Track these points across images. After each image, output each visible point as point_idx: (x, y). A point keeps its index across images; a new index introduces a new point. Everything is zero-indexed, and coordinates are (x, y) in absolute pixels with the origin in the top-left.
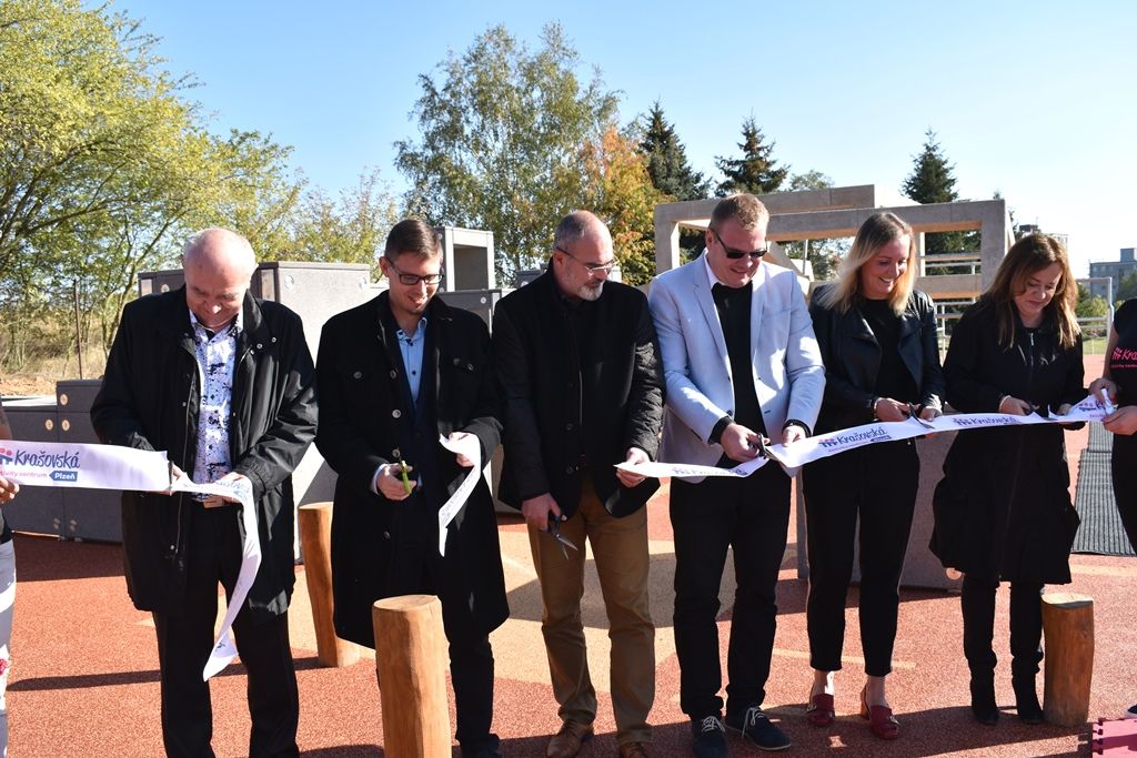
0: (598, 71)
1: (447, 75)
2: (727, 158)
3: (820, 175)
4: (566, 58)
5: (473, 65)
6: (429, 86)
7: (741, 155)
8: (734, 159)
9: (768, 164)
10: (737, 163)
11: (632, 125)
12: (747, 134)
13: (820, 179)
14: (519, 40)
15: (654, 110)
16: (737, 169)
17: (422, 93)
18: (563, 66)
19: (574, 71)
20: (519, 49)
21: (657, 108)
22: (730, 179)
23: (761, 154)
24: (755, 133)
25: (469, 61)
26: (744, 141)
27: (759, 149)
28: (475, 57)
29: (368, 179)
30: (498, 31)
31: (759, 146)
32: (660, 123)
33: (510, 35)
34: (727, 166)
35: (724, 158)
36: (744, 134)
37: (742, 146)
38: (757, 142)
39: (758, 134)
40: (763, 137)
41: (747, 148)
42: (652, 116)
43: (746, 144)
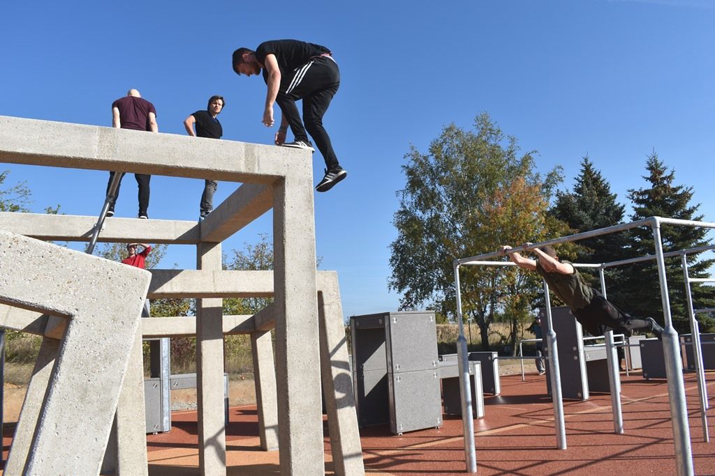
0: (513, 140)
2: (637, 189)
4: (493, 136)
7: (649, 186)
8: (643, 190)
9: (675, 190)
10: (646, 192)
11: (550, 175)
12: (651, 168)
15: (584, 164)
16: (646, 197)
19: (500, 144)
21: (586, 161)
22: (643, 206)
23: (665, 182)
24: (658, 166)
26: (648, 174)
27: (664, 178)
31: (663, 176)
32: (591, 172)
34: (638, 197)
35: (635, 190)
36: (647, 169)
37: (648, 178)
38: (661, 173)
39: (661, 167)
40: (665, 168)
41: (652, 179)
42: (583, 168)
43: (651, 177)
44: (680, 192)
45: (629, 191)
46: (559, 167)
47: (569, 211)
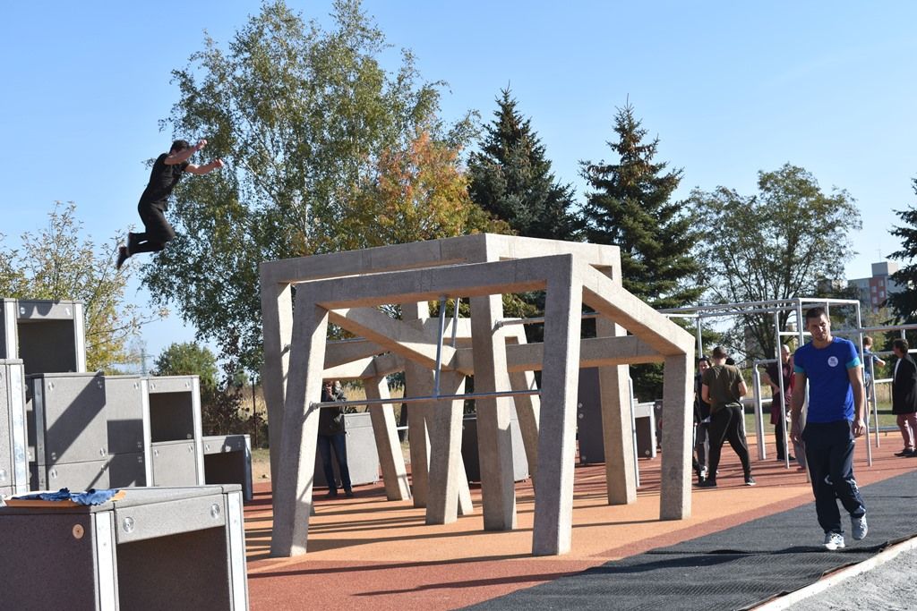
1: (206, 71)
2: (596, 163)
3: (796, 170)
4: (366, 41)
5: (247, 55)
6: (187, 85)
7: (615, 159)
8: (606, 164)
9: (654, 169)
10: (611, 168)
11: (460, 126)
12: (621, 130)
13: (800, 176)
14: (306, 19)
15: (503, 101)
16: (610, 177)
17: (178, 95)
18: (362, 52)
19: (377, 57)
20: (306, 32)
21: (506, 97)
22: (602, 191)
23: (642, 156)
24: (632, 127)
25: (240, 51)
26: (617, 139)
27: (640, 149)
28: (246, 44)
29: (59, 219)
30: (276, 10)
31: (639, 145)
32: (513, 118)
33: (294, 14)
34: (596, 174)
35: (592, 164)
36: (616, 130)
37: (615, 146)
38: (636, 140)
39: (637, 129)
40: (643, 133)
41: (622, 148)
42: (500, 109)
43: (621, 144)
44: (661, 175)
45: (582, 163)
46: (475, 113)
47: (491, 192)
